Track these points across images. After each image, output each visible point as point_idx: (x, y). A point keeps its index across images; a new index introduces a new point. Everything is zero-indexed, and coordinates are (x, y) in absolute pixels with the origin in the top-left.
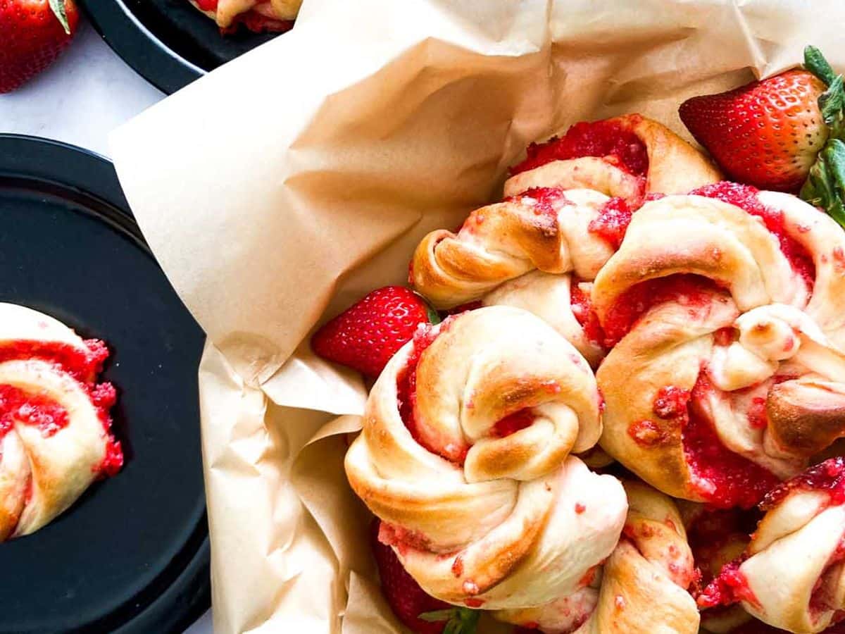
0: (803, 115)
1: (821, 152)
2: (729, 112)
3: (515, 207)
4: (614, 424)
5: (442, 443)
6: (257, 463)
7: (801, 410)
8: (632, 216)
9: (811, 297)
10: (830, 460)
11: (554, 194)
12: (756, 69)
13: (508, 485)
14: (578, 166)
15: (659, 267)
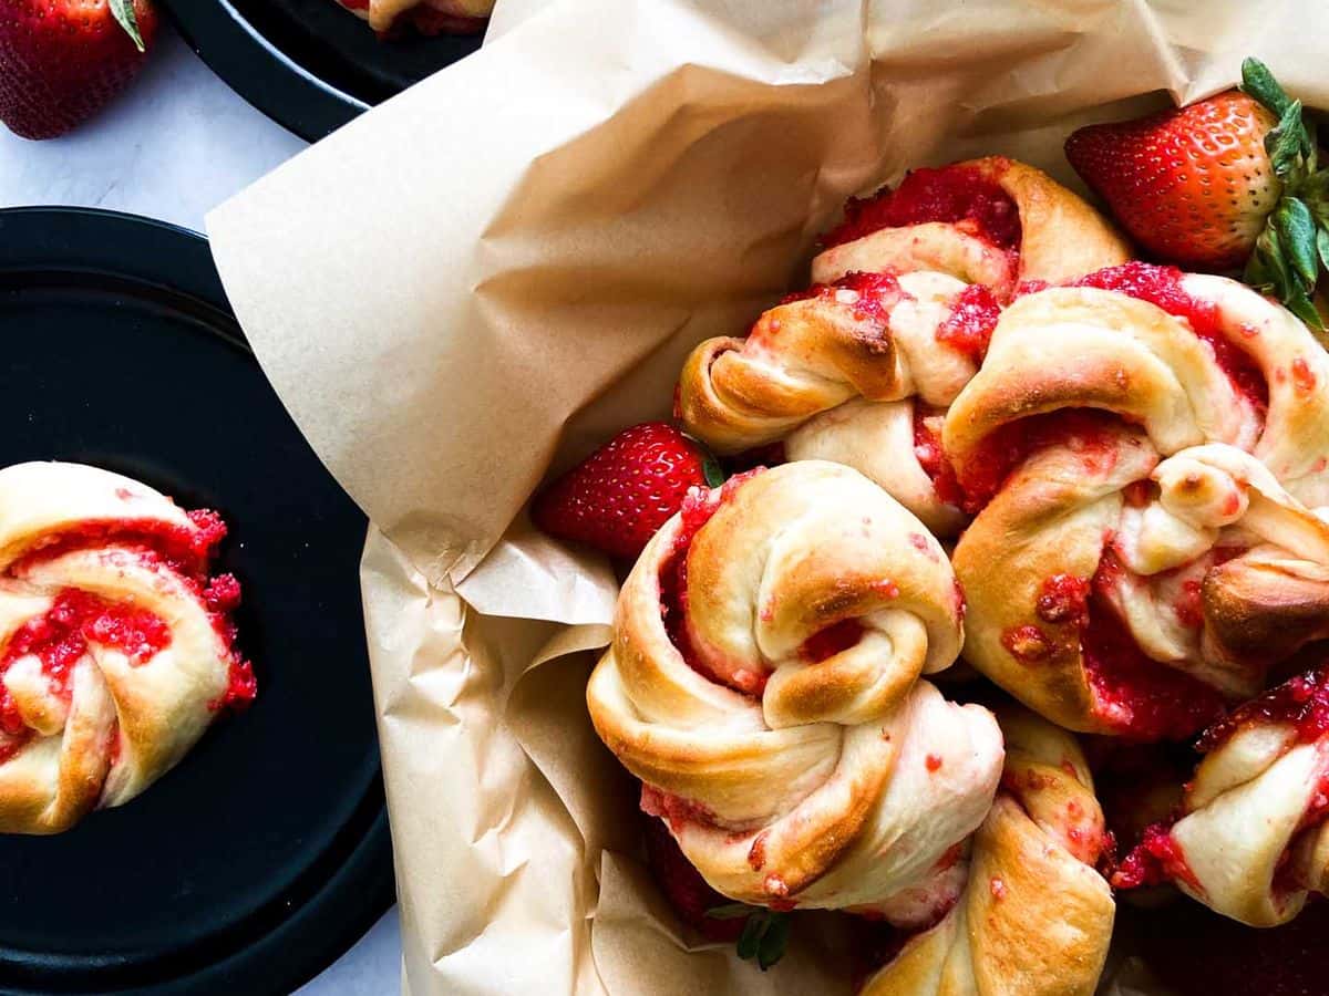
0: (1243, 162)
1: (1271, 215)
2: (1136, 156)
3: (826, 309)
4: (981, 630)
5: (729, 669)
6: (452, 705)
7: (1251, 605)
8: (1000, 316)
9: (1263, 431)
10: (1296, 679)
11: (884, 284)
12: (1173, 92)
13: (826, 732)
14: (919, 237)
15: (1039, 400)
